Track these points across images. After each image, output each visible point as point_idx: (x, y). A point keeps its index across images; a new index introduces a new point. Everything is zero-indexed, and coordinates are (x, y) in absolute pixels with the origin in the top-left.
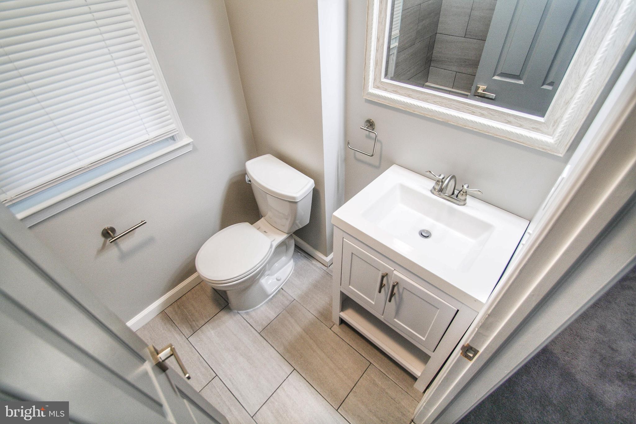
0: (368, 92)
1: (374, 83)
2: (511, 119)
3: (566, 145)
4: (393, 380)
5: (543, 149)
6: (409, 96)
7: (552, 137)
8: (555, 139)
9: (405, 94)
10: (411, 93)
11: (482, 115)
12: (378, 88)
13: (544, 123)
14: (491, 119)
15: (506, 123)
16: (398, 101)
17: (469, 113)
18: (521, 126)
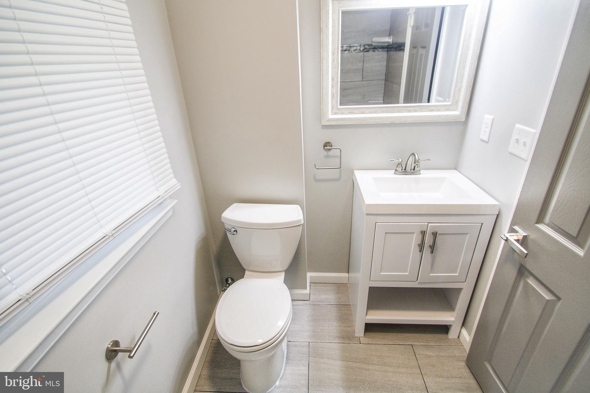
0: (329, 119)
1: (332, 111)
2: (432, 108)
3: (465, 113)
4: (435, 344)
5: (454, 120)
6: (363, 113)
7: (457, 111)
8: (459, 111)
9: (359, 112)
10: (364, 110)
11: (415, 111)
12: (336, 113)
13: (451, 105)
14: (421, 111)
15: (431, 111)
16: (356, 118)
17: (407, 112)
18: (439, 110)
